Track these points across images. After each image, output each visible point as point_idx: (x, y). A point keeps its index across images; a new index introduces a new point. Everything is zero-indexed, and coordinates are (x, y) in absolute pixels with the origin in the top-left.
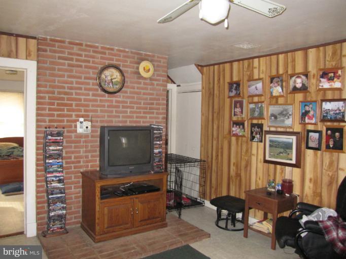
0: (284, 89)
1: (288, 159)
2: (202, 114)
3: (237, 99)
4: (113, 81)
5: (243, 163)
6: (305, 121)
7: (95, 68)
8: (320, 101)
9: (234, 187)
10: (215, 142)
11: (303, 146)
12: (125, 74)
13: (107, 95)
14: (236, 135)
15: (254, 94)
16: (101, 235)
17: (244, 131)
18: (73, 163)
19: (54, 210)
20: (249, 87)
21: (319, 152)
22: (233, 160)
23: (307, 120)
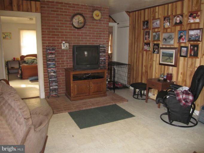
0: (171, 24)
1: (171, 63)
2: (130, 39)
3: (147, 30)
4: (79, 22)
5: (149, 65)
6: (180, 41)
7: (70, 15)
8: (188, 30)
9: (144, 78)
10: (135, 55)
11: (179, 55)
12: (86, 18)
13: (76, 29)
14: (146, 50)
15: (156, 27)
16: (74, 97)
17: (150, 48)
18: (61, 64)
19: (52, 86)
20: (153, 23)
21: (186, 58)
22: (144, 64)
23: (181, 41)
